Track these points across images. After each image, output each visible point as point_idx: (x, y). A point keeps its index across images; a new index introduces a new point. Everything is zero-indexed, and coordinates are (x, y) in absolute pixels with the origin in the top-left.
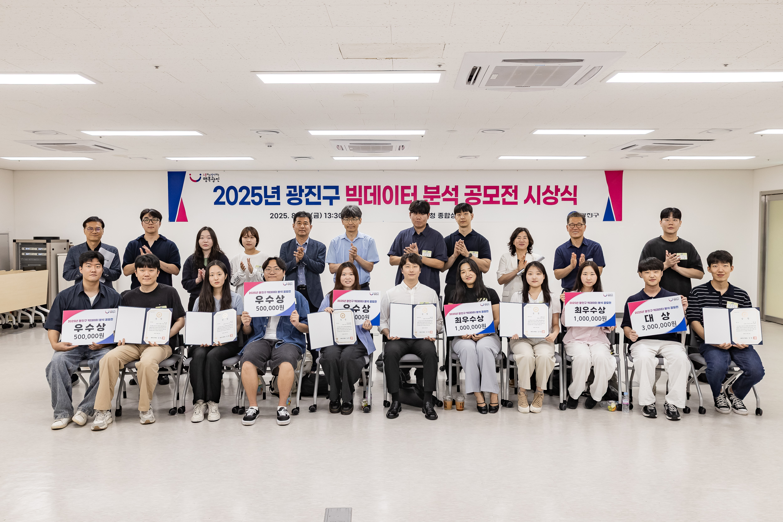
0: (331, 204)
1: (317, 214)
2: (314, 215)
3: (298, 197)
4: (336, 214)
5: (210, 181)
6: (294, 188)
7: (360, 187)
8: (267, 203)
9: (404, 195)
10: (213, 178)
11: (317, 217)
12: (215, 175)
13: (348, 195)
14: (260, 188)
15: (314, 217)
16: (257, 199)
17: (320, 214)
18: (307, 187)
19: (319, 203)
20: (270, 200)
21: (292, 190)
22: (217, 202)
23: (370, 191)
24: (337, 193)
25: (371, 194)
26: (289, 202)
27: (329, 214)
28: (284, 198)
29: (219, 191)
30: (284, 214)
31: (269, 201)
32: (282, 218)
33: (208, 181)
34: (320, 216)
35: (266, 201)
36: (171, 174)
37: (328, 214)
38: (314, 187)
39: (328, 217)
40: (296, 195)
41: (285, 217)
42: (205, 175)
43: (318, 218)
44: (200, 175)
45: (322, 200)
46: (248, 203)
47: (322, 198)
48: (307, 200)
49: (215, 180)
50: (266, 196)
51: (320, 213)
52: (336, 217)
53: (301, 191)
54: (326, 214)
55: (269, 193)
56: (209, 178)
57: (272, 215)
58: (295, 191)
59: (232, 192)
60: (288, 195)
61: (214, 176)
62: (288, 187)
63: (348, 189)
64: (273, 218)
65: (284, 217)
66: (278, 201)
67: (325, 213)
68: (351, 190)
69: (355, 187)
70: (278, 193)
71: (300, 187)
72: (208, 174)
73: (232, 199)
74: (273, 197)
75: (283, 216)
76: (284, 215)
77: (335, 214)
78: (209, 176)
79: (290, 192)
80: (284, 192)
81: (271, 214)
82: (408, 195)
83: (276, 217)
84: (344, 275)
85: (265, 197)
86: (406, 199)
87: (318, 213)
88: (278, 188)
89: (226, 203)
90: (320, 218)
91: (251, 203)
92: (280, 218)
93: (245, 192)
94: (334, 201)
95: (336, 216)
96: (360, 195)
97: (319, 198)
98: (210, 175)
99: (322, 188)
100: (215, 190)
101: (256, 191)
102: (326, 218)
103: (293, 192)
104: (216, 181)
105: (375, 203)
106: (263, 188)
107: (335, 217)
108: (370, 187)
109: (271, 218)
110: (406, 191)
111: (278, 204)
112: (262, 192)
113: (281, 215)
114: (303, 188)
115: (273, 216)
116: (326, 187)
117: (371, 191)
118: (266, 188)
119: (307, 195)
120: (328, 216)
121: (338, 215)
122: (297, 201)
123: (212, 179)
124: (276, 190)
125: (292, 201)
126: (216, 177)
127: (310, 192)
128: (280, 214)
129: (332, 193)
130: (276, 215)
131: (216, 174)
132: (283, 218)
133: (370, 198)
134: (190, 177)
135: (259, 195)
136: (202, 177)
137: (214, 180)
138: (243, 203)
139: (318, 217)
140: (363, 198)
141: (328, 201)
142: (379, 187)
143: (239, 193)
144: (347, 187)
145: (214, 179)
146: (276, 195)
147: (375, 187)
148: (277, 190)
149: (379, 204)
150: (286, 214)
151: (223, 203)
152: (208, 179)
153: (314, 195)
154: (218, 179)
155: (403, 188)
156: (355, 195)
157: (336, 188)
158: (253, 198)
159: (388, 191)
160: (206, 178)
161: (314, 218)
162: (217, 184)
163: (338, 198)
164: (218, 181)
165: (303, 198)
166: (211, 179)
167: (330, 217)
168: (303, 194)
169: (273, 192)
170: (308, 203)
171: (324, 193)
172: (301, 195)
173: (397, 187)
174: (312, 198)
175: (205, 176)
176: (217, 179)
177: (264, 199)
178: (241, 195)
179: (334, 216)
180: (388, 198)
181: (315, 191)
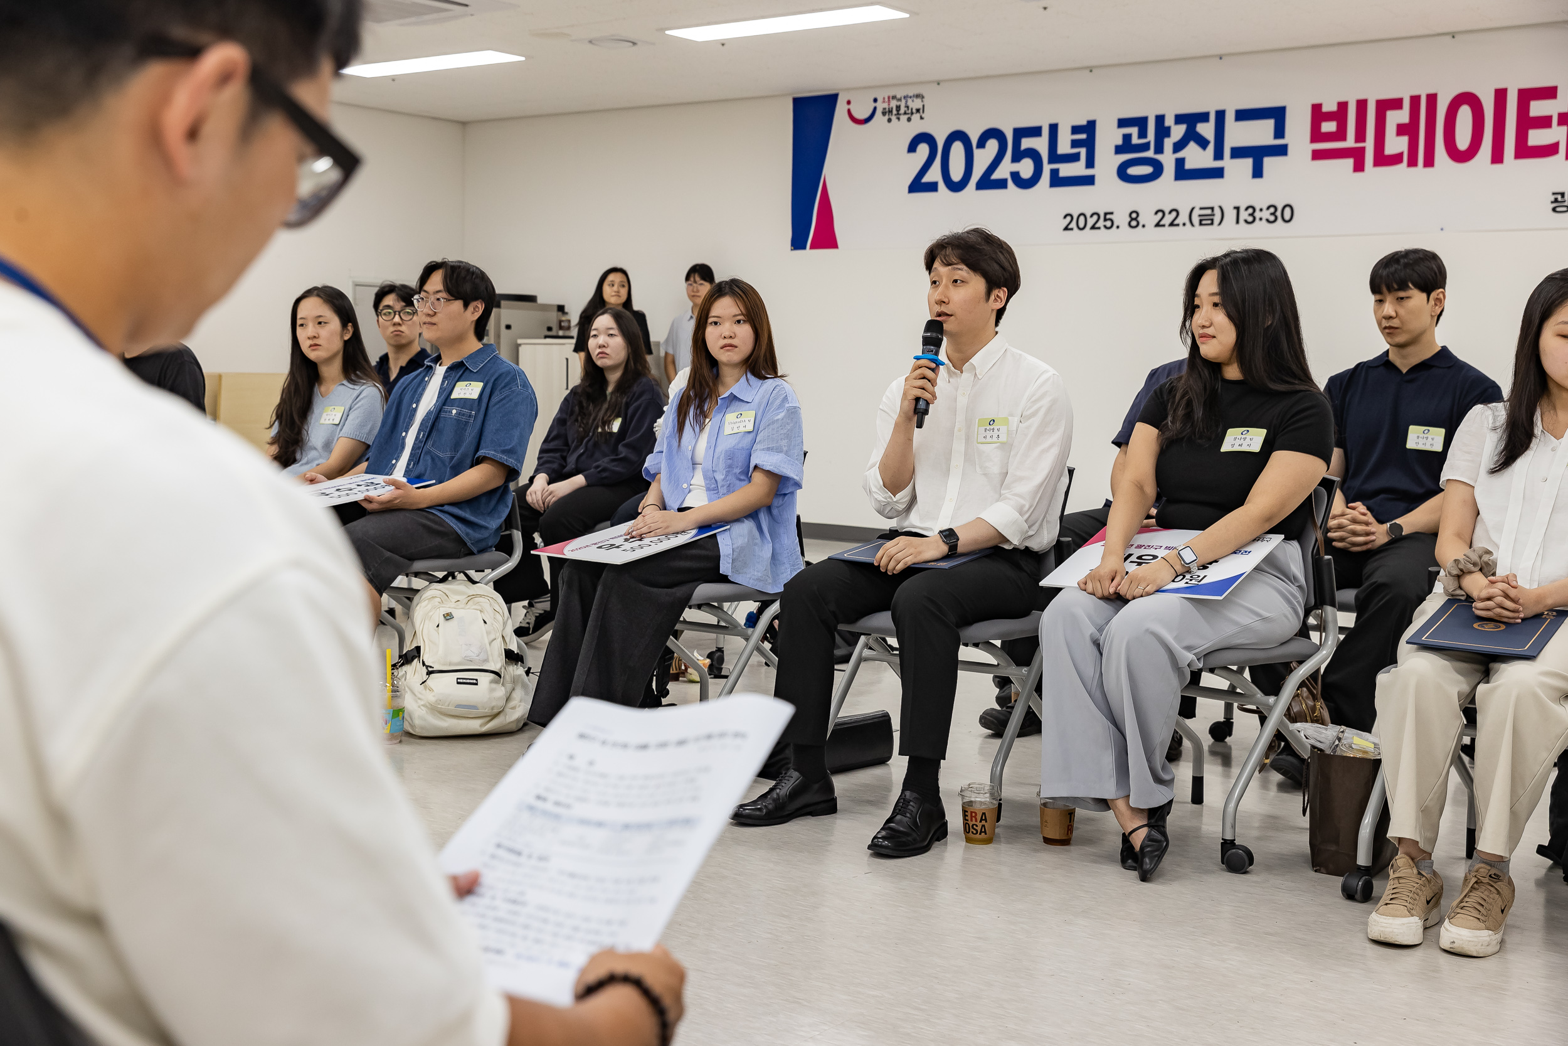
0: (1258, 172)
1: (1209, 212)
2: (1200, 216)
3: (1150, 154)
4: (1272, 210)
5: (899, 119)
6: (1141, 123)
7: (1362, 105)
8: (1057, 181)
9: (1526, 123)
10: (908, 107)
11: (1209, 222)
12: (915, 99)
13: (1317, 135)
14: (1035, 132)
15: (1201, 221)
16: (1026, 168)
17: (1217, 212)
18: (1179, 119)
19: (1218, 173)
20: (1067, 170)
21: (1134, 131)
22: (918, 186)
23: (1396, 118)
24: (1279, 132)
25: (1401, 130)
26: (1122, 173)
27: (1250, 211)
28: (1107, 161)
29: (923, 149)
30: (1106, 214)
31: (1062, 174)
32: (1099, 228)
33: (894, 118)
34: (1217, 219)
35: (1054, 173)
36: (799, 104)
37: (1247, 209)
38: (1204, 117)
39: (1246, 221)
40: (1145, 147)
41: (1108, 224)
42: (886, 100)
43: (1212, 224)
44: (875, 100)
45: (1227, 163)
46: (1001, 184)
47: (1227, 152)
48: (1180, 163)
49: (912, 113)
50: (1054, 157)
51: (1221, 208)
52: (1272, 218)
53: (1163, 131)
54: (1237, 209)
55: (1064, 147)
56: (898, 108)
57: (1069, 218)
58: (1143, 134)
59: (958, 149)
60: (1119, 150)
61: (910, 101)
62: (1122, 123)
63: (1318, 114)
64: (1072, 229)
65: (1105, 227)
66: (1089, 172)
67: (1235, 208)
68: (1329, 116)
69: (1343, 106)
70: (1089, 144)
71: (1160, 119)
72: (894, 97)
73: (957, 174)
74: (1075, 158)
75: (1101, 223)
76: (1105, 220)
77: (1268, 208)
78: (898, 103)
79: (1127, 138)
80: (1108, 137)
81: (1065, 217)
82: (1544, 122)
83: (1081, 225)
84: (716, 323)
85: (1050, 162)
86: (1537, 137)
87: (1212, 209)
88: (1090, 128)
89: (942, 185)
90: (1220, 224)
91: (1010, 183)
92: (1093, 227)
93: (993, 145)
94: (1269, 162)
95: (1271, 214)
96: (1360, 136)
97: (1219, 155)
98: (900, 100)
99: (1230, 117)
100: (912, 148)
101: (1026, 143)
102: (1238, 222)
103: (1135, 140)
104: (916, 117)
105: (1412, 163)
106: (1045, 132)
107: (1268, 221)
108: (1396, 104)
109: (1066, 229)
110: (1537, 108)
111: (1089, 181)
112: (1040, 144)
113: (1095, 217)
114: (1169, 121)
115: (1074, 222)
116: (1243, 115)
117: (1402, 116)
118: (1054, 128)
119: (1179, 146)
120: (1244, 215)
121: (1279, 214)
122: (1147, 170)
123: (905, 113)
124: (1083, 136)
125: (1133, 171)
126: (915, 104)
127: (1192, 136)
128: (1092, 216)
129: (1261, 133)
130: (1082, 219)
131: (918, 96)
132: (1102, 228)
133: (1396, 144)
134: (849, 111)
135: (1033, 154)
136: (880, 106)
137: (910, 114)
138: (986, 183)
139: (1212, 220)
140: (1369, 145)
141: (1248, 163)
142: (1432, 99)
143: (978, 153)
144: (1316, 109)
145: (910, 111)
146: (1083, 151)
147: (1415, 100)
148: (1087, 132)
149: (1429, 162)
150: (1112, 213)
151: (932, 187)
152: (894, 112)
153: (1203, 143)
154: (921, 111)
155: (1527, 96)
156: (1341, 135)
157: (1277, 114)
158: (1016, 167)
159: (1465, 114)
160: (890, 111)
161: (1201, 224)
162: (917, 127)
163: (1282, 151)
164: (922, 118)
165: (1168, 159)
166: (902, 111)
167: (1250, 219)
168: (1168, 144)
169: (1075, 144)
170: (1183, 173)
171: (1238, 134)
172: (1159, 149)
173: (1501, 96)
174: (1197, 157)
175: (886, 105)
176: (918, 111)
177: (1047, 168)
178: (983, 158)
179: (1266, 214)
180: (1463, 141)
181: (1206, 130)
